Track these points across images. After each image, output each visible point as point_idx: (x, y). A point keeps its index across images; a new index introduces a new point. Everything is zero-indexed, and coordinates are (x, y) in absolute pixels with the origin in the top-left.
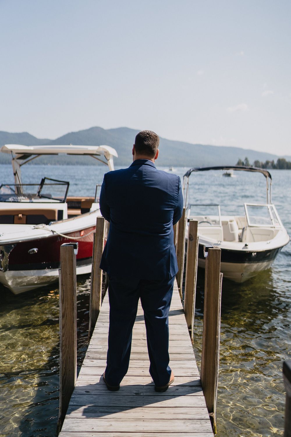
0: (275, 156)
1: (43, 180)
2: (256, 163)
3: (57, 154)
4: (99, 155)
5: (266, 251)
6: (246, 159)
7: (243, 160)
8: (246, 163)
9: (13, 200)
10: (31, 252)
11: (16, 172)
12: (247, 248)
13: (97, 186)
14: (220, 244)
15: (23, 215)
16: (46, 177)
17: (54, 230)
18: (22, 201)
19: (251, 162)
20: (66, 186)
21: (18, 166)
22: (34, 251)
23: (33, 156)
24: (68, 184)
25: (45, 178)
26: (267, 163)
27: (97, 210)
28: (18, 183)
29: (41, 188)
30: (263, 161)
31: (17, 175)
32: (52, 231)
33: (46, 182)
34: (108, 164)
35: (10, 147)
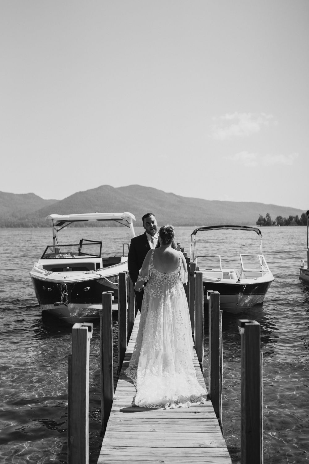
0: (300, 210)
1: (81, 241)
2: (279, 218)
3: (87, 220)
4: (122, 220)
5: (253, 284)
6: (268, 215)
7: (264, 216)
8: (268, 219)
9: (59, 257)
10: (85, 290)
11: (55, 236)
12: (239, 282)
13: (123, 244)
14: (220, 281)
15: (69, 268)
16: (83, 238)
17: (100, 274)
18: (66, 257)
19: (273, 218)
20: (100, 245)
21: (56, 232)
22: (87, 289)
23: (67, 223)
24: (100, 243)
25: (82, 240)
26: (291, 218)
27: (126, 262)
28: (56, 244)
29: (81, 247)
30: (286, 216)
31: (55, 238)
32: (99, 275)
33: (84, 242)
34: (130, 227)
35: (53, 216)
